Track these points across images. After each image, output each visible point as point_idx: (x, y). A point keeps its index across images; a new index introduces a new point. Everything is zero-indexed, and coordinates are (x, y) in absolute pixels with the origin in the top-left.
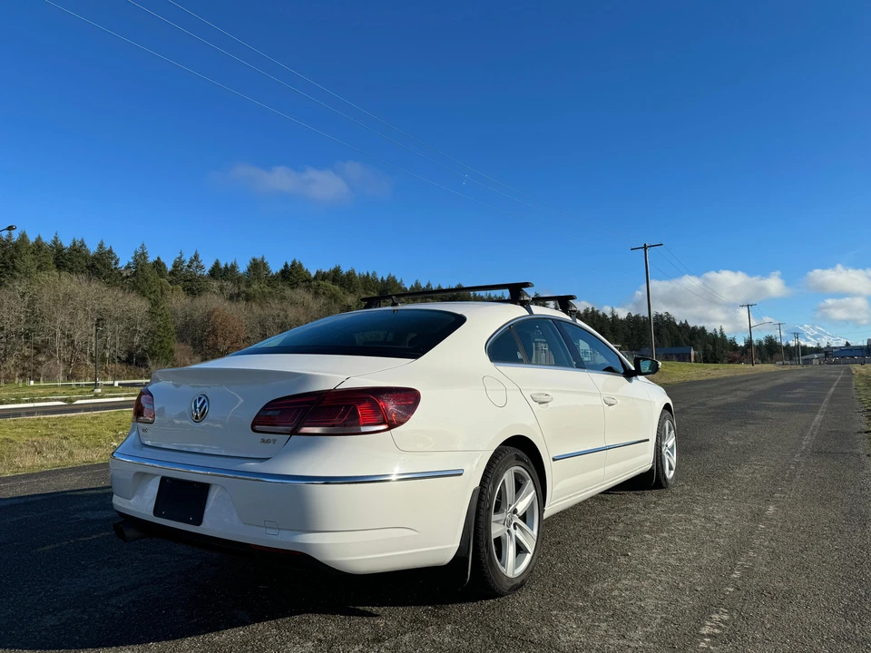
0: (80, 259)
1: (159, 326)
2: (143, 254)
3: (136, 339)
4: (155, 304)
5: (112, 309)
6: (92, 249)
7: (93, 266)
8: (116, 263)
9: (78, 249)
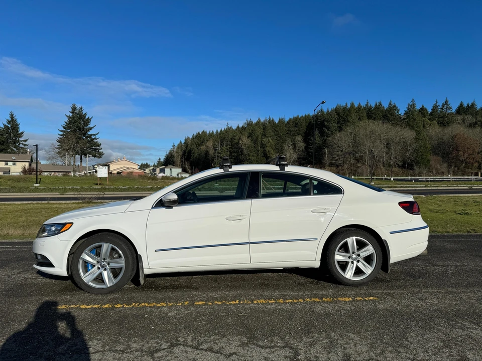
0: (379, 112)
1: (421, 146)
2: (413, 105)
3: (408, 154)
4: (418, 133)
5: (394, 137)
6: (386, 106)
7: (386, 115)
8: (398, 112)
9: (378, 107)
